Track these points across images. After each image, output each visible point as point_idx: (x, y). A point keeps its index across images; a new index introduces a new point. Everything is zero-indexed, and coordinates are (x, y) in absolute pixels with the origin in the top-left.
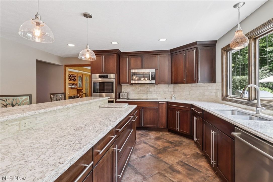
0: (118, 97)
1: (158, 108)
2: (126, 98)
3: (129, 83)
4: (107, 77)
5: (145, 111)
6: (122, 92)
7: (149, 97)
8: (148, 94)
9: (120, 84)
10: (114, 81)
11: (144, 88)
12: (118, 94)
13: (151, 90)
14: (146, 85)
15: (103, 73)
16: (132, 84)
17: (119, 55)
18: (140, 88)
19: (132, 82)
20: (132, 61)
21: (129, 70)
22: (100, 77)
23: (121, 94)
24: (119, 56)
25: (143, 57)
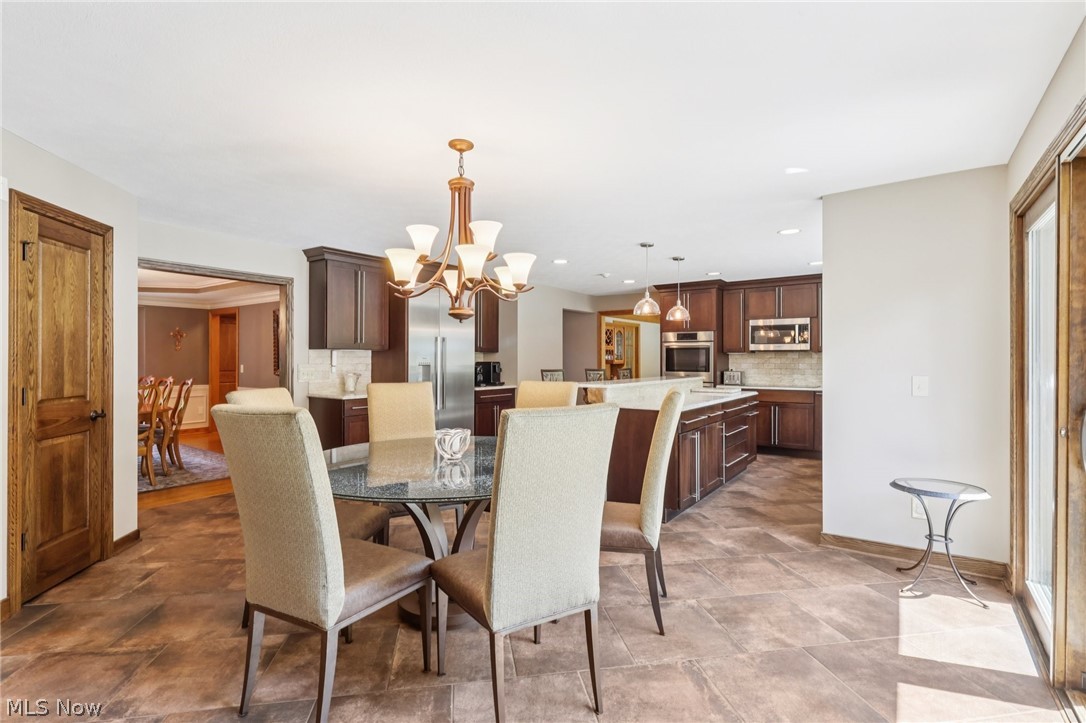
0: (718, 380)
1: (814, 407)
2: (738, 382)
3: (744, 350)
4: (694, 337)
5: (782, 413)
6: (728, 370)
7: (796, 382)
8: (795, 376)
9: (723, 351)
10: (711, 345)
11: (784, 360)
12: (718, 373)
13: (801, 366)
14: (790, 355)
15: (686, 329)
16: (753, 352)
17: (722, 288)
18: (773, 360)
19: (752, 347)
20: (754, 299)
21: (746, 321)
22: (681, 338)
23: (726, 374)
24: (723, 290)
25: (779, 290)
